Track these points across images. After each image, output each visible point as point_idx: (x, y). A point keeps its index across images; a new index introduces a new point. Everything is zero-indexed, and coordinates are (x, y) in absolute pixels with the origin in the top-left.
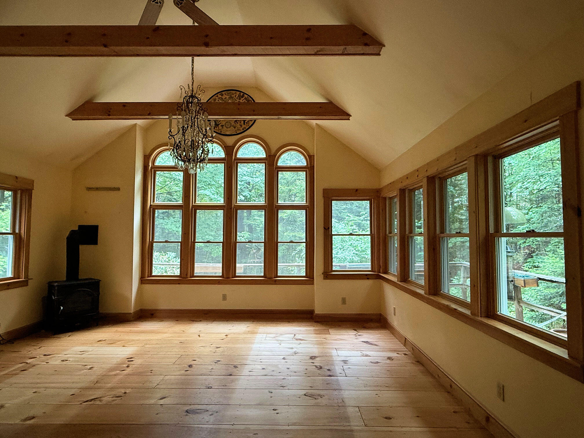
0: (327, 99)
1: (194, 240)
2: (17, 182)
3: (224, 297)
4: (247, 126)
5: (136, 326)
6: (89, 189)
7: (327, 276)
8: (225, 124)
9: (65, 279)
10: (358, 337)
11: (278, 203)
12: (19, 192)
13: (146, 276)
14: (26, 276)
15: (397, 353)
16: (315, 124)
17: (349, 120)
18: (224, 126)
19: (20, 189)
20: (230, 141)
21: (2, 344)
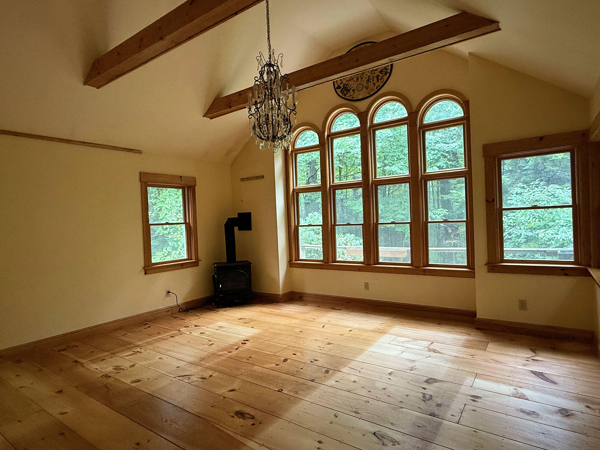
0: (458, 9)
1: (335, 223)
2: (181, 181)
3: (367, 286)
4: (381, 83)
5: (279, 308)
6: (243, 180)
7: (493, 268)
8: (357, 87)
9: (226, 261)
10: (531, 362)
11: (427, 172)
12: (186, 188)
13: (294, 259)
14: (197, 258)
15: (587, 407)
16: (467, 54)
17: (500, 29)
18: (356, 90)
19: (187, 187)
20: (362, 106)
21: (181, 312)
